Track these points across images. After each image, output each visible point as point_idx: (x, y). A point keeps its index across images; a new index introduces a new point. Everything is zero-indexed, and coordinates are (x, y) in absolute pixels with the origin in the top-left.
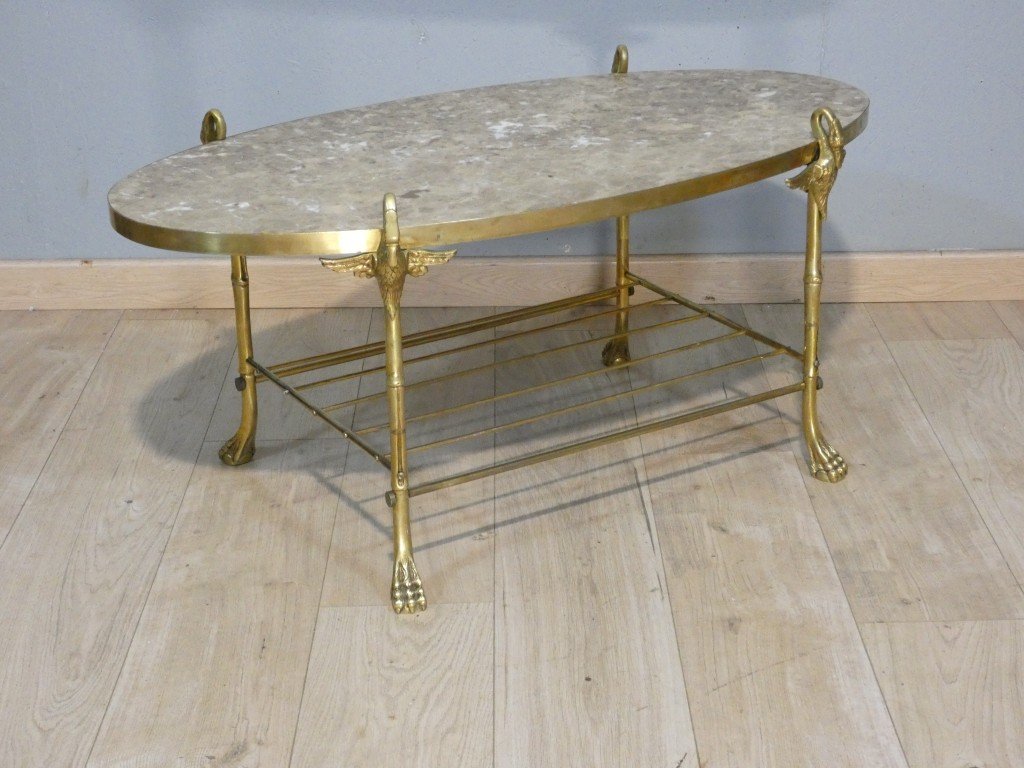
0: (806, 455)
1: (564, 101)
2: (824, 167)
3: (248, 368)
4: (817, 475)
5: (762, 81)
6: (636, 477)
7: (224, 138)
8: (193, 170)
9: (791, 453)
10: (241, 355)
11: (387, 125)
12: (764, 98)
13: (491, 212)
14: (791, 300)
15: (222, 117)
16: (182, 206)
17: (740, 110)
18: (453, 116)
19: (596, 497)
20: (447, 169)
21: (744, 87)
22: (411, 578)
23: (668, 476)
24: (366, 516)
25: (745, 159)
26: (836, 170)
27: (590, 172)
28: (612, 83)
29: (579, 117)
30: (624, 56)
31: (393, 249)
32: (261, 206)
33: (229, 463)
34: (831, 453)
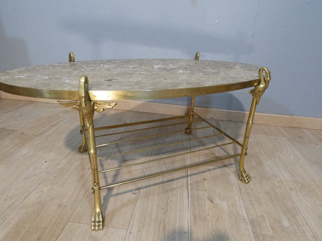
0: (237, 171)
1: (179, 63)
2: (261, 87)
4: (241, 180)
5: (236, 64)
6: (187, 173)
7: (74, 61)
12: (238, 67)
15: (73, 55)
16: (23, 76)
17: (231, 69)
21: (231, 65)
25: (237, 81)
26: (265, 89)
27: (180, 80)
28: (194, 61)
29: (182, 66)
30: (198, 55)
31: (83, 100)
32: (51, 78)
33: (80, 152)
34: (246, 174)
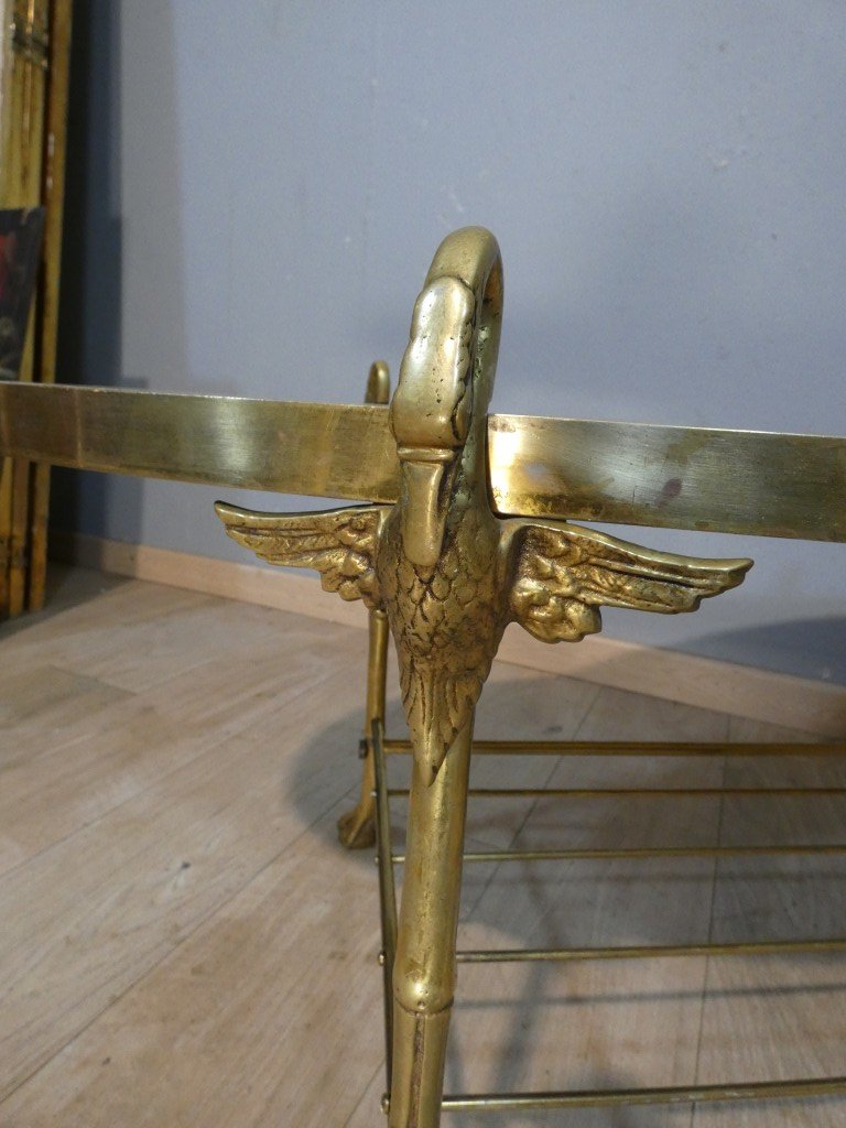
33: (342, 840)
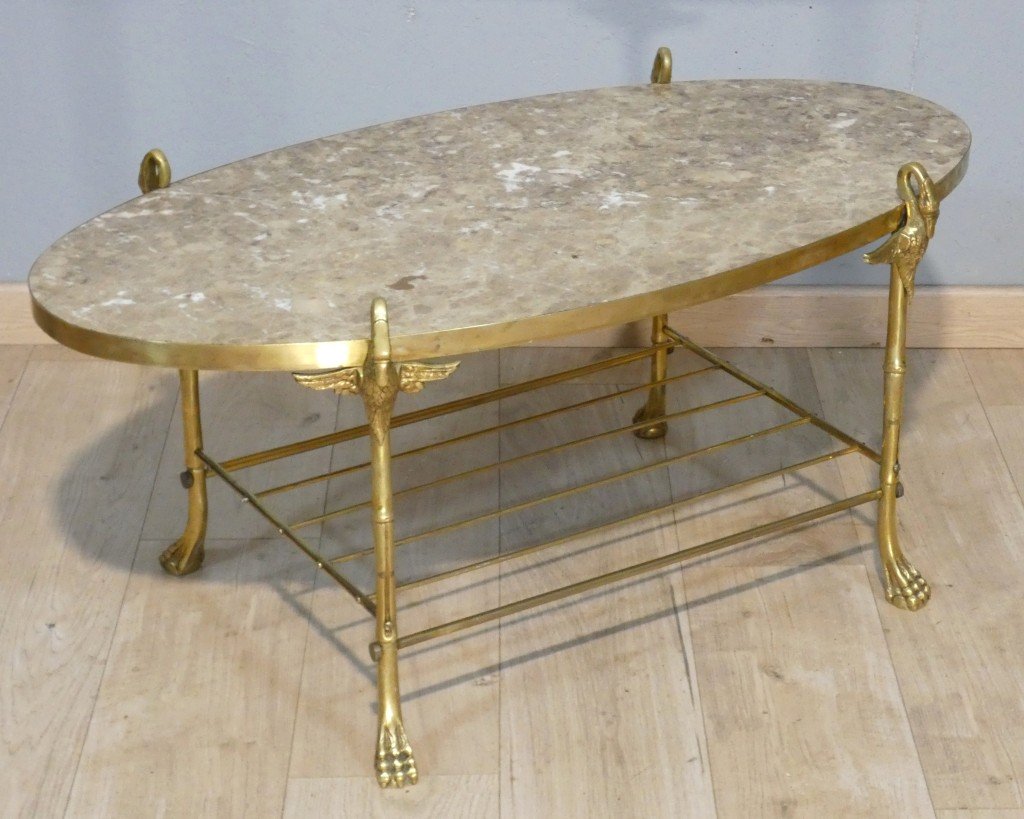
0: (880, 571)
1: (593, 130)
2: (911, 236)
3: (196, 462)
4: (892, 601)
5: (839, 100)
6: (673, 599)
7: (168, 186)
8: (132, 237)
9: (862, 567)
10: (187, 445)
11: (371, 167)
12: (841, 130)
13: (502, 314)
14: (868, 344)
15: (166, 160)
16: (120, 300)
17: (811, 150)
18: (454, 152)
19: (623, 627)
20: (447, 242)
21: (817, 111)
22: (400, 746)
23: (711, 598)
24: (343, 649)
26: (926, 240)
27: (624, 251)
28: (652, 99)
29: (611, 158)
30: (667, 61)
31: (383, 366)
32: (219, 298)
33: (172, 572)
34: (911, 574)
